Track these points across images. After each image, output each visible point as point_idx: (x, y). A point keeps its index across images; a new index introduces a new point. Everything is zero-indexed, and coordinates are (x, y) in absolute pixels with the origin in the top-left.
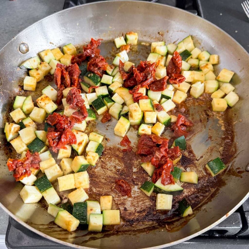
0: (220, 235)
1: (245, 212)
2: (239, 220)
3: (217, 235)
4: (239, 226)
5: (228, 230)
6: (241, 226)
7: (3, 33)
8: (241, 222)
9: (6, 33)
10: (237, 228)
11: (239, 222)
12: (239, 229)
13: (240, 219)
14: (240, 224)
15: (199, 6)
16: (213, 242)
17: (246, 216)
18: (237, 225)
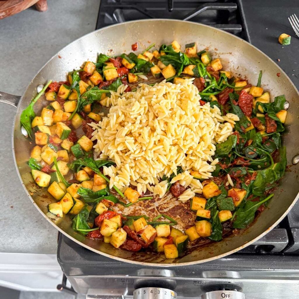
0: (267, 252)
1: (291, 228)
2: (285, 235)
3: (264, 252)
4: (286, 241)
5: (275, 246)
6: (288, 241)
7: (35, 47)
8: (287, 237)
9: (38, 47)
10: (283, 243)
11: (286, 238)
12: (286, 244)
13: (287, 234)
14: (287, 239)
15: (243, 20)
16: (260, 259)
17: (292, 232)
18: (284, 240)
